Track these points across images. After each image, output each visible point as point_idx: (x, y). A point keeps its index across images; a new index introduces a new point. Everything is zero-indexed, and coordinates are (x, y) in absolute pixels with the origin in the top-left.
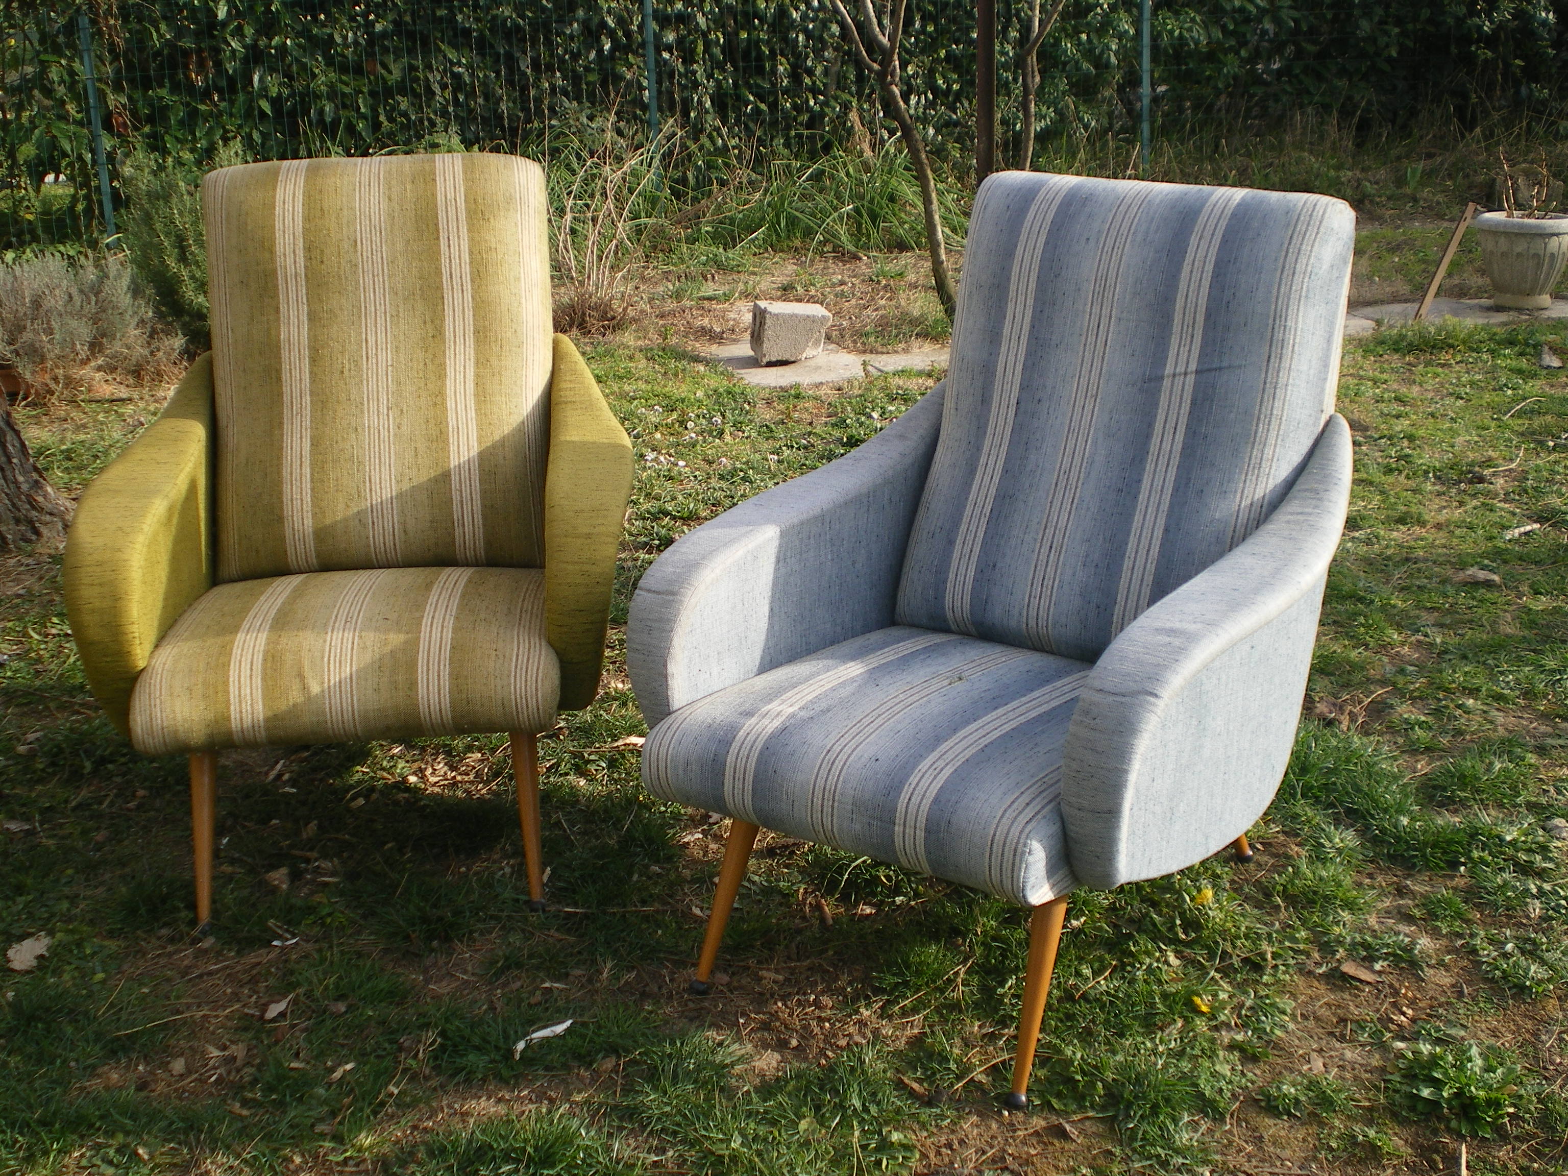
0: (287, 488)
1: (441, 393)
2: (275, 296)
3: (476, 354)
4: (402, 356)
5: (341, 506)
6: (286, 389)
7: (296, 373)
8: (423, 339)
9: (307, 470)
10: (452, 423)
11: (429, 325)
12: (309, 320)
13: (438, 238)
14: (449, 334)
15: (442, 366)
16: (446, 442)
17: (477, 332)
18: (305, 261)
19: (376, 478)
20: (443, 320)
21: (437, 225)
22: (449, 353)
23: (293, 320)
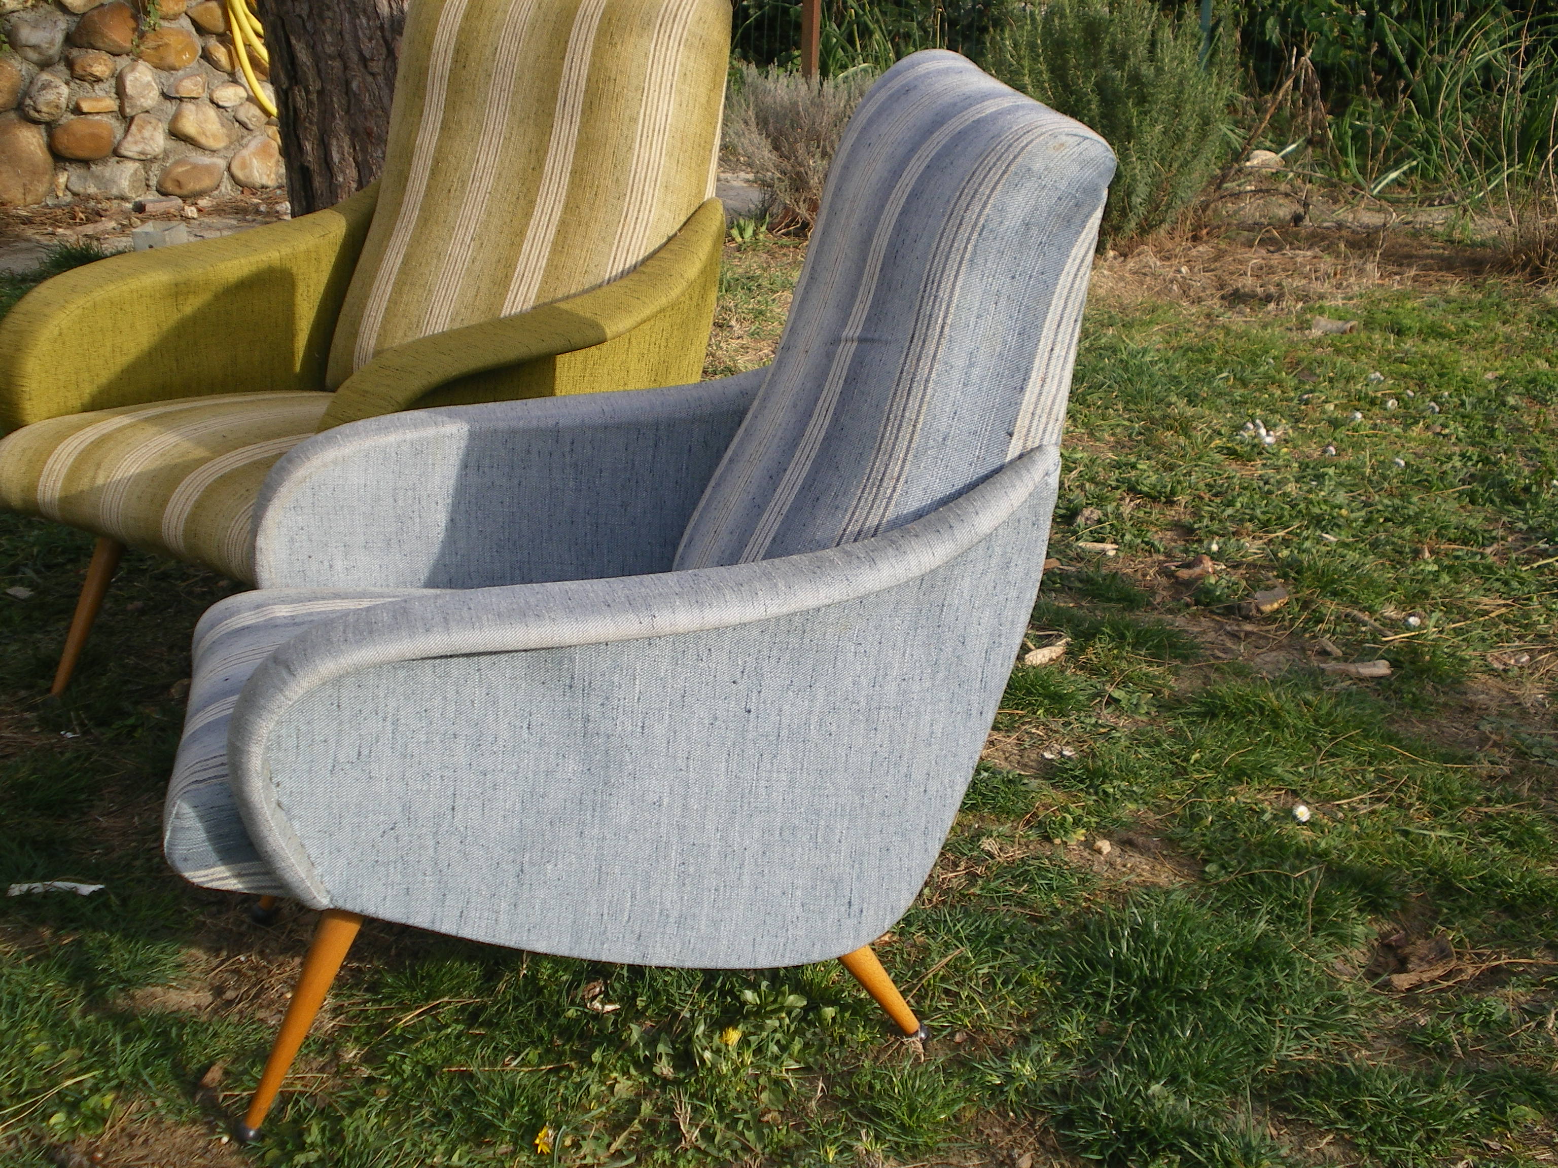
0: (370, 301)
1: (521, 234)
2: (423, 98)
3: (568, 197)
4: (501, 183)
5: (400, 334)
6: (406, 199)
7: (417, 183)
8: (525, 170)
9: (389, 288)
10: (520, 268)
11: (533, 155)
12: (441, 128)
13: (563, 58)
14: (547, 168)
15: (532, 203)
16: (507, 288)
17: (574, 172)
18: (452, 63)
19: (436, 312)
20: (546, 152)
21: (567, 42)
22: (543, 190)
23: (430, 126)
